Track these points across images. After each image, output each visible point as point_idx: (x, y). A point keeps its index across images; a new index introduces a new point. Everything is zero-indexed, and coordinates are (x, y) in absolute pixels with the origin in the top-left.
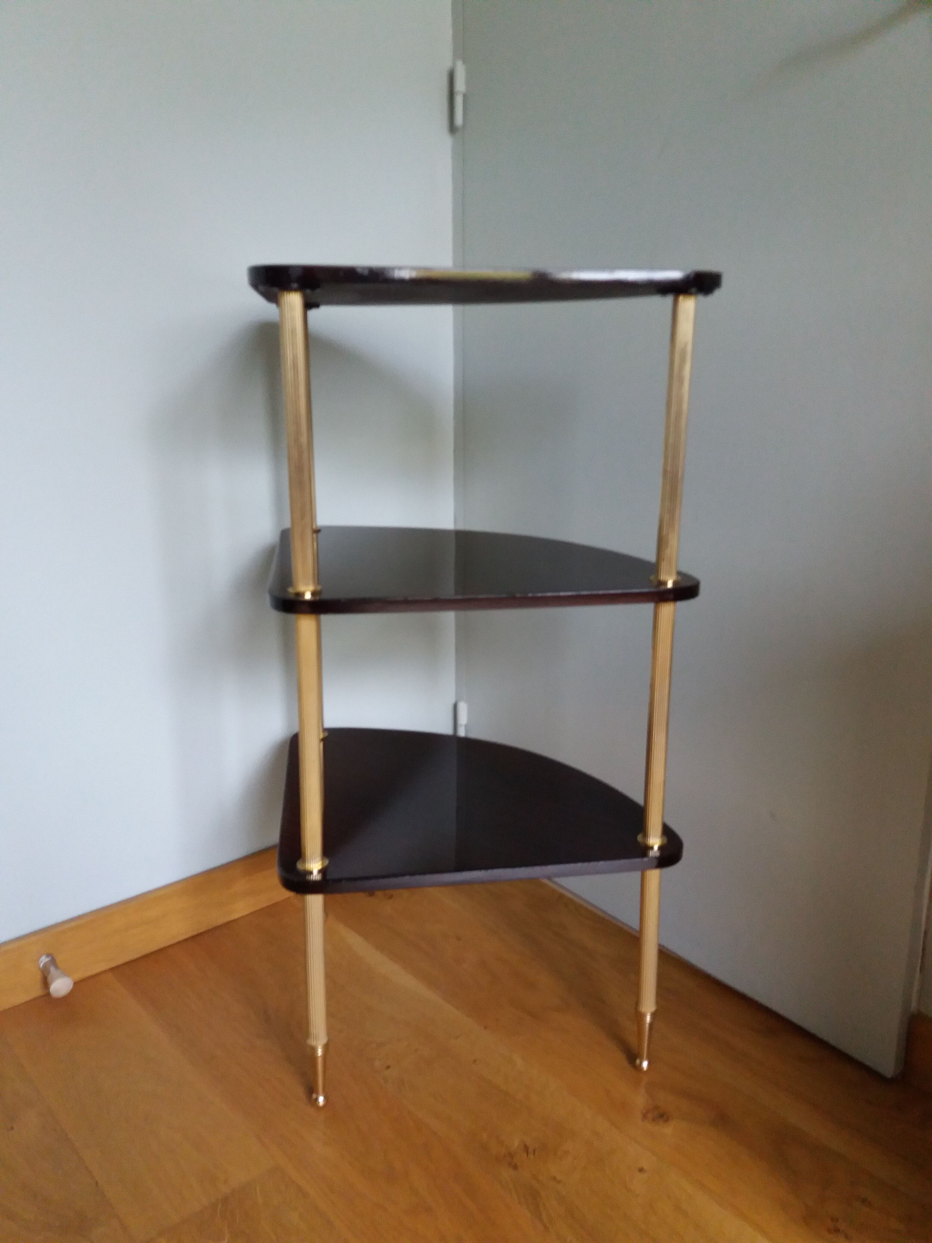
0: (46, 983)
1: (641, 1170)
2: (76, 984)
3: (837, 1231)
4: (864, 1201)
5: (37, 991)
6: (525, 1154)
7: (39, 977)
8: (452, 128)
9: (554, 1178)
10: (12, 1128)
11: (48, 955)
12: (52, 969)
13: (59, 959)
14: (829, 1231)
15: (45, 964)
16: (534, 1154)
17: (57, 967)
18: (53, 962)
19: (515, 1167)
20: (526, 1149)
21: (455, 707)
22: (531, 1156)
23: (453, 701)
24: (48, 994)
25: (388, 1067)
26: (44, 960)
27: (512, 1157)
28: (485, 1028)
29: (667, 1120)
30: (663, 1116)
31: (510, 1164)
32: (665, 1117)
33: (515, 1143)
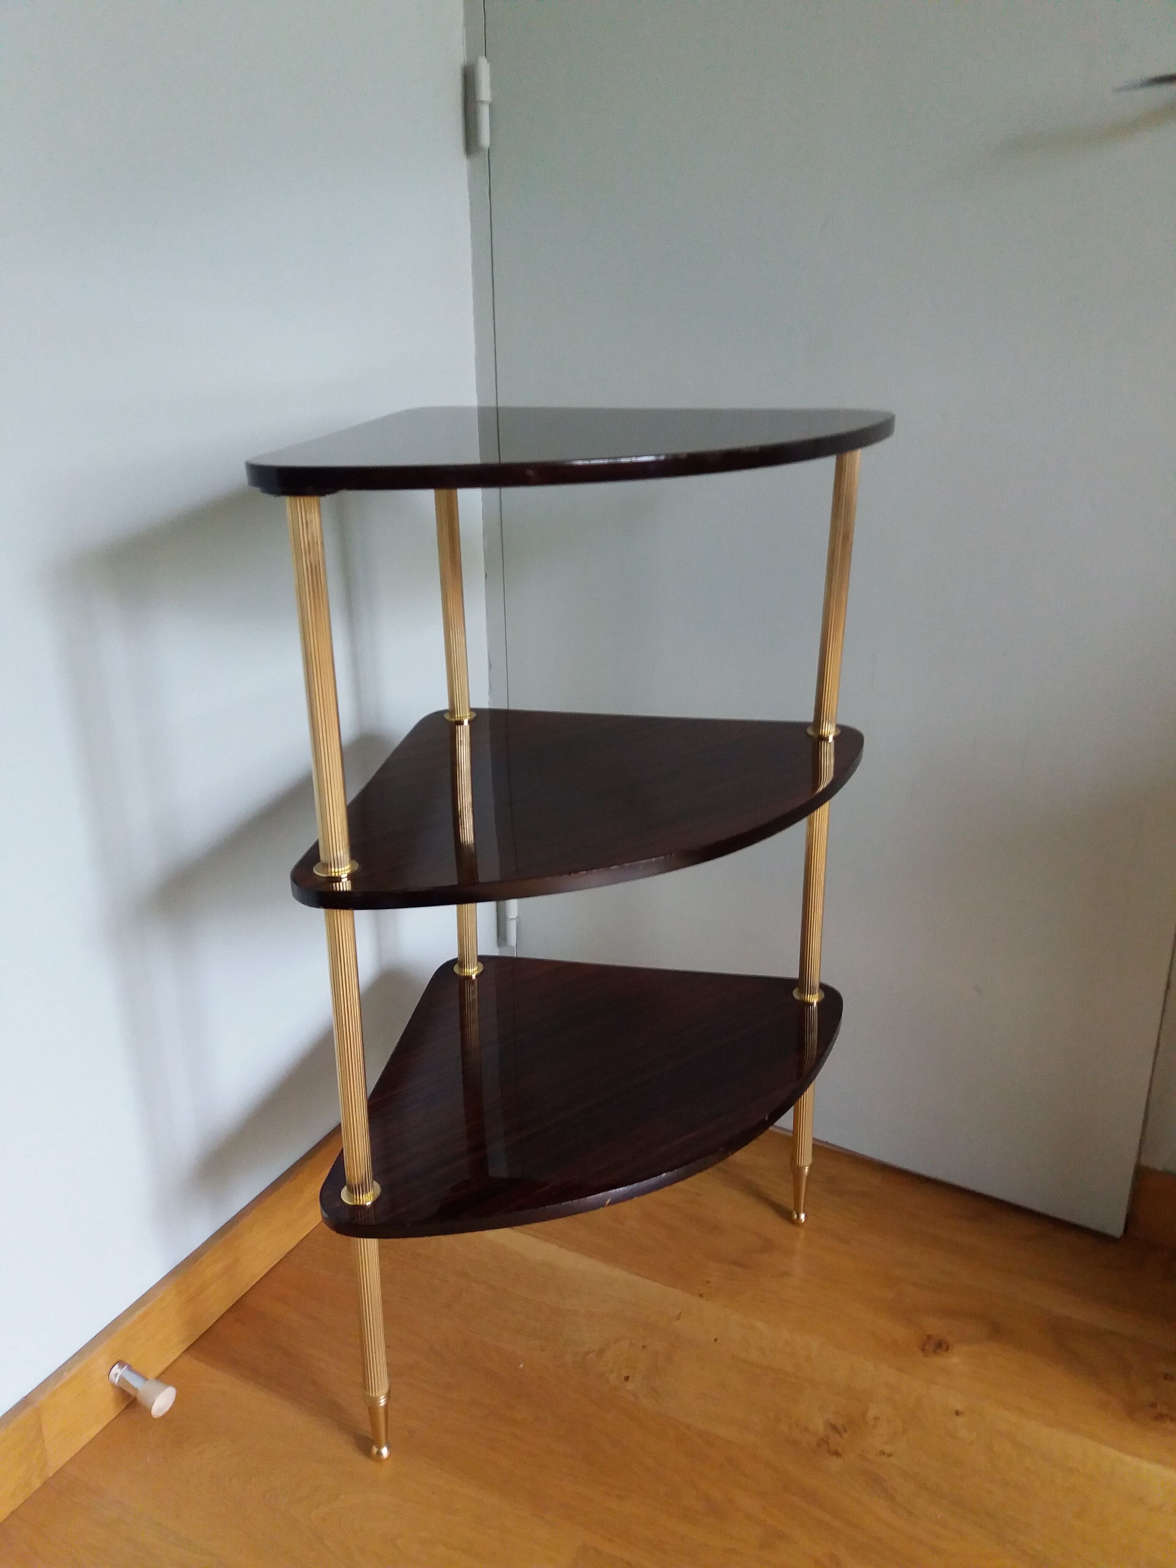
1: (958, 1413)
3: (1161, 1416)
6: (837, 1435)
8: (470, 148)
9: (883, 1452)
14: (1155, 1418)
16: (846, 1432)
22: (845, 1435)
26: (118, 1371)
27: (828, 1443)
28: (701, 1296)
29: (947, 1349)
30: (941, 1346)
31: (829, 1451)
32: (944, 1346)
33: (818, 1424)
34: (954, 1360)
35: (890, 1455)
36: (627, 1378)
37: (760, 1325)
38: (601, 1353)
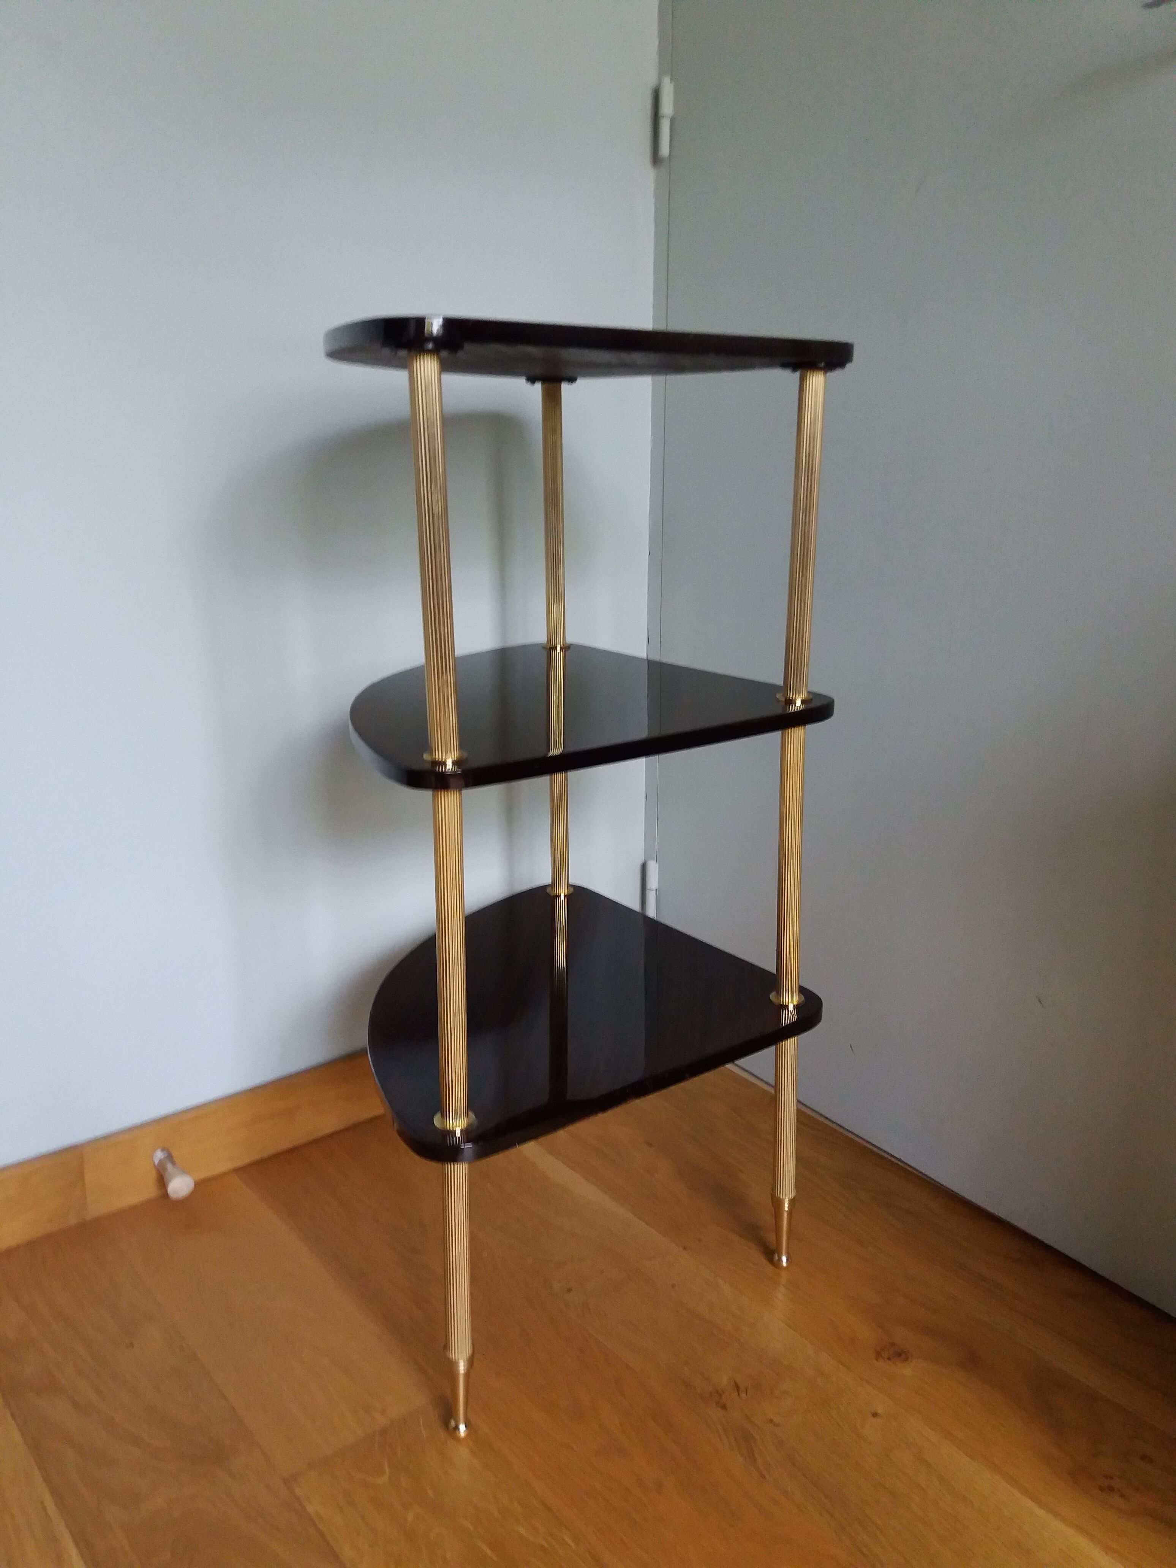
0: (162, 1182)
1: (875, 1415)
2: (197, 1184)
3: (1111, 1489)
4: (1143, 1457)
5: (150, 1191)
6: (736, 1393)
7: (153, 1175)
8: (656, 159)
9: (771, 1421)
10: (132, 1345)
11: (163, 1150)
12: (169, 1166)
13: (176, 1154)
14: (1101, 1489)
15: (161, 1161)
16: (747, 1394)
17: (174, 1163)
18: (170, 1157)
19: (724, 1407)
20: (737, 1387)
21: (644, 867)
22: (743, 1395)
23: (641, 860)
24: (165, 1195)
25: (570, 1290)
26: (159, 1155)
27: (720, 1395)
28: (685, 1249)
29: (906, 1360)
30: (900, 1355)
31: (717, 1404)
32: (903, 1356)
33: (724, 1380)
34: (907, 1370)
35: (777, 1425)
37: (725, 1286)
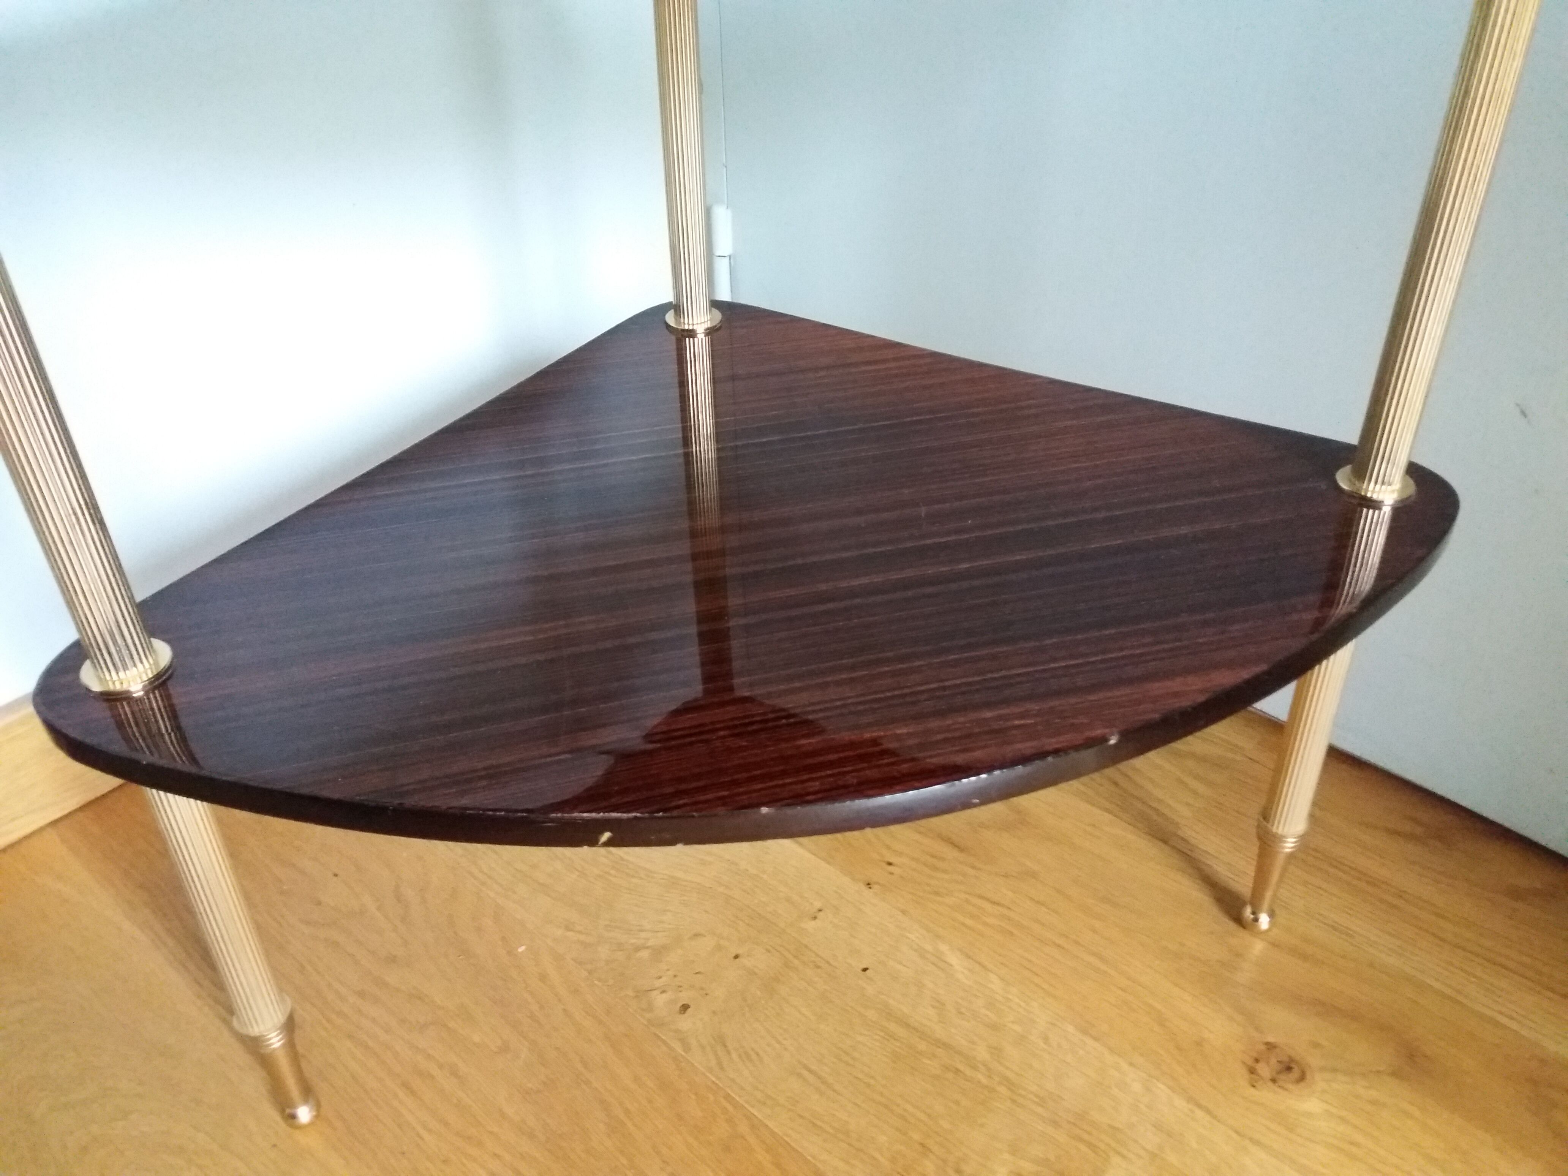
30: (1289, 1070)
32: (1296, 1071)
34: (1316, 1106)
36: (685, 1008)
37: (955, 960)
38: (659, 952)
